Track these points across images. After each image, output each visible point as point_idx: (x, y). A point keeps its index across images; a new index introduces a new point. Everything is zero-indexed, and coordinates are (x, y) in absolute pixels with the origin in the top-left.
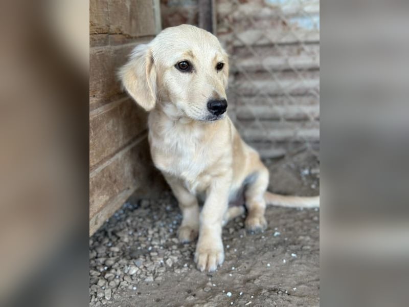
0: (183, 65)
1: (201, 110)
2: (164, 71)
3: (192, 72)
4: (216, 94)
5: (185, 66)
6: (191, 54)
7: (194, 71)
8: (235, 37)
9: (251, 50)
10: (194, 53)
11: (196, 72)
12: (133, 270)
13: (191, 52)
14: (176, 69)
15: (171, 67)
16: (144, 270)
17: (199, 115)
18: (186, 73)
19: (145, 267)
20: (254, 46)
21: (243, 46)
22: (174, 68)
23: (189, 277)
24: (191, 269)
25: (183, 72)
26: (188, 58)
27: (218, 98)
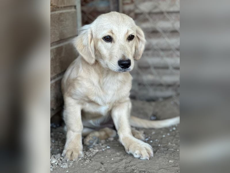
0: (107, 38)
1: (115, 65)
2: (98, 41)
3: (112, 42)
4: (124, 56)
5: (108, 39)
6: (112, 32)
7: (113, 42)
8: (136, 7)
9: (147, 16)
10: (114, 32)
11: (114, 42)
12: (53, 161)
13: (112, 31)
14: (103, 41)
15: (101, 39)
16: (60, 161)
17: (114, 68)
18: (109, 43)
19: (61, 160)
20: (150, 13)
21: (141, 14)
22: (102, 39)
23: (90, 165)
24: (92, 161)
25: (107, 42)
26: (111, 34)
27: (125, 59)
